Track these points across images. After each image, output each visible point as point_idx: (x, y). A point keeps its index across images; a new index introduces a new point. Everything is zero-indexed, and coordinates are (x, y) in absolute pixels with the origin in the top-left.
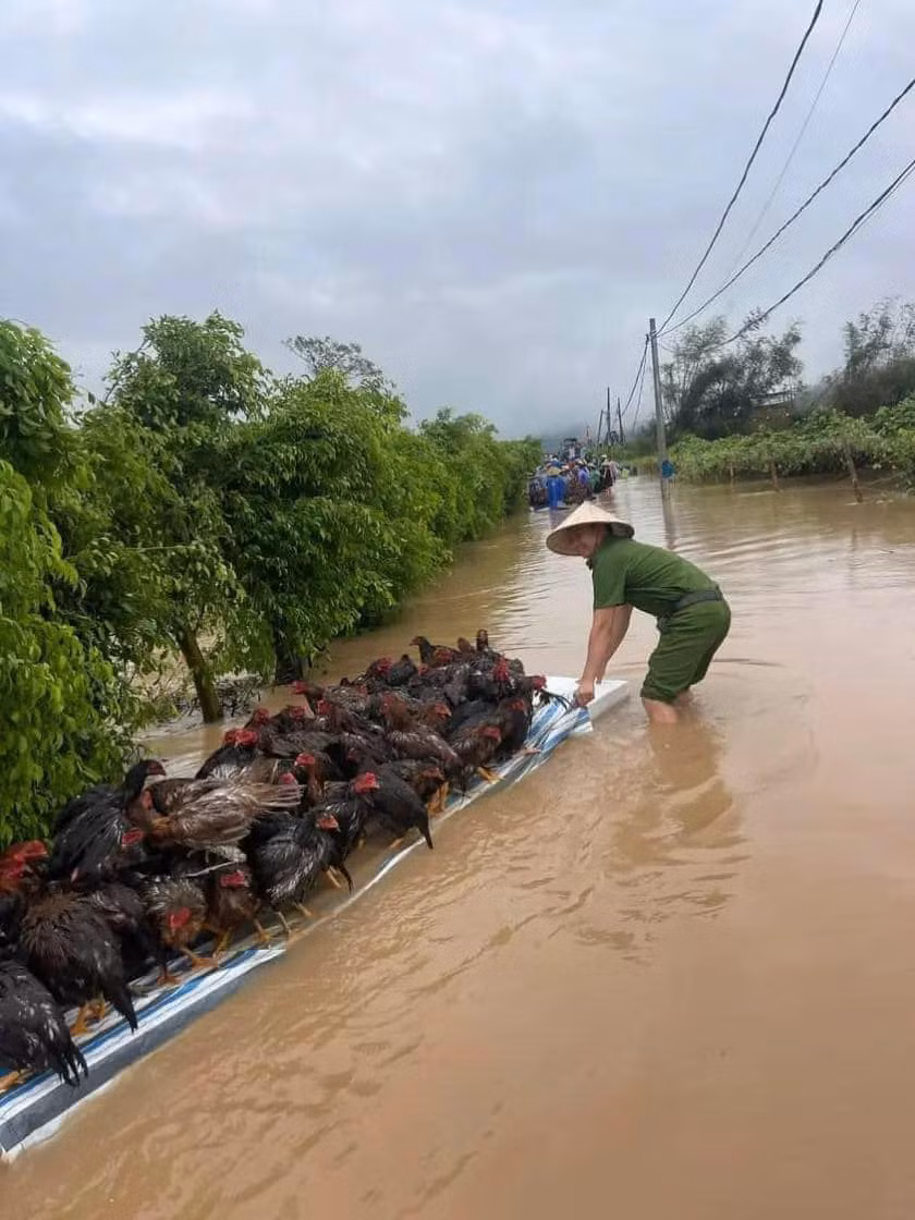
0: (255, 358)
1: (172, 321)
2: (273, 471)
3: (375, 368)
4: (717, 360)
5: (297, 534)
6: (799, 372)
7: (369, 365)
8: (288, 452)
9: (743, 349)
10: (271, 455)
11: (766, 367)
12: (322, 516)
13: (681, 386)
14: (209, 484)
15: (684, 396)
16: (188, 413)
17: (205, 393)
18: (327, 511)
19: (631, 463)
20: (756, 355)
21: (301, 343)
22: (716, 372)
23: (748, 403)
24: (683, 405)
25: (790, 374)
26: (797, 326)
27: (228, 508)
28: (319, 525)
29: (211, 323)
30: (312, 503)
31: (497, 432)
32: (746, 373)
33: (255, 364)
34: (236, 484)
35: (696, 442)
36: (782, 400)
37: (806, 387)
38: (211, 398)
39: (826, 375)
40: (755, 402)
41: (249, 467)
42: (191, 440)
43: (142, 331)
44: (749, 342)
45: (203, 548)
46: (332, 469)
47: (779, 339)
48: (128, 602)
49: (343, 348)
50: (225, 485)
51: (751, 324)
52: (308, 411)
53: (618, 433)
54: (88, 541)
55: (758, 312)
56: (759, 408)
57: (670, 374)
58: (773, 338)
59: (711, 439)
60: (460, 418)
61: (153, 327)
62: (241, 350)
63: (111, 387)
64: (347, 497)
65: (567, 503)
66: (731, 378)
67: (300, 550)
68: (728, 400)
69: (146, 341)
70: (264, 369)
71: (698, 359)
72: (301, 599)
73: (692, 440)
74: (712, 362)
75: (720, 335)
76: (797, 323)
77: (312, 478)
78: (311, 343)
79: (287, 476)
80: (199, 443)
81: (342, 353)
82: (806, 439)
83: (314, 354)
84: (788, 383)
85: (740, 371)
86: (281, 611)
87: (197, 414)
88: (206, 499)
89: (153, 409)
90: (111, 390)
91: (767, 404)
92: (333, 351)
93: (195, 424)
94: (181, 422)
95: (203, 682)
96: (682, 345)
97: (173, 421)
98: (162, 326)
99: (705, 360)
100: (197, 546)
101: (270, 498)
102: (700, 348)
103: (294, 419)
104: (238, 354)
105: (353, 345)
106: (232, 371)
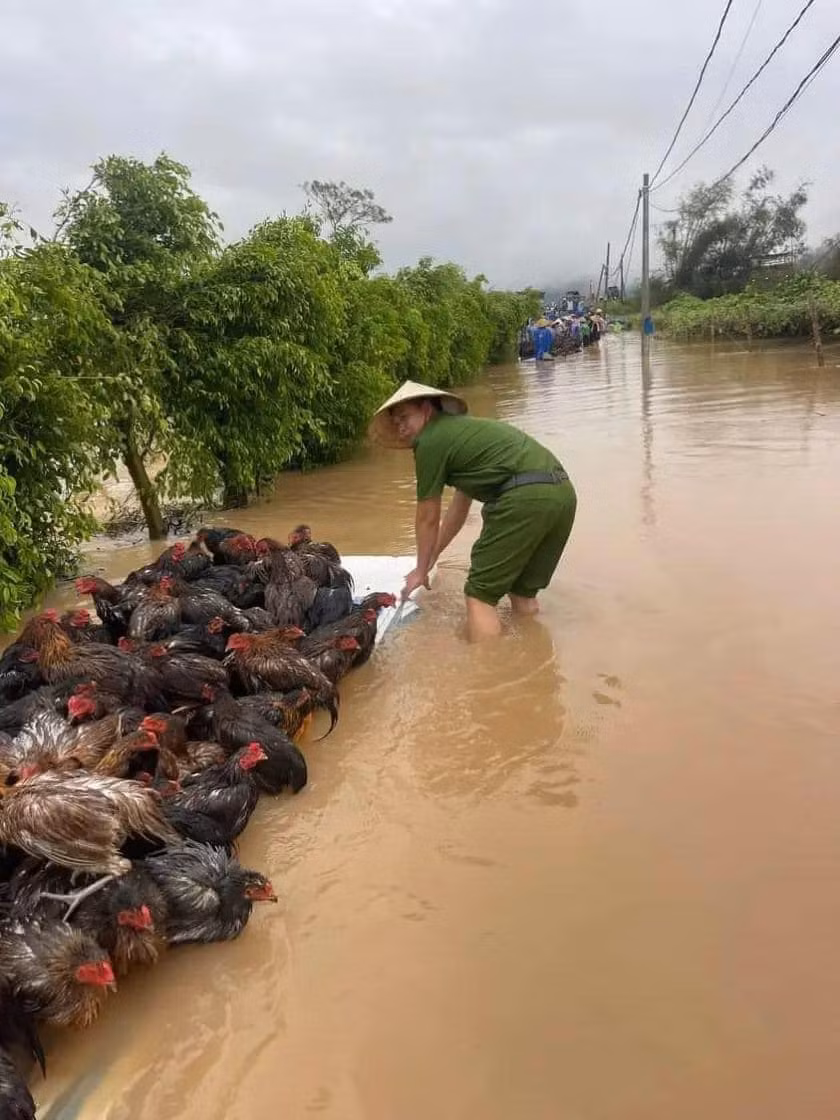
0: (203, 200)
1: (118, 161)
2: (217, 310)
3: (386, 215)
4: (722, 217)
5: (236, 371)
6: (801, 233)
7: (381, 211)
8: (233, 293)
9: (748, 208)
10: (216, 295)
11: (770, 226)
12: (261, 356)
13: (683, 244)
14: (154, 321)
15: (685, 254)
16: (134, 252)
17: (153, 232)
18: (266, 350)
19: (627, 319)
20: (760, 215)
21: (317, 187)
22: (720, 231)
23: (747, 263)
24: (684, 264)
25: (793, 235)
26: (805, 188)
27: (172, 343)
28: (256, 363)
29: (159, 163)
30: (253, 343)
31: (487, 281)
32: (749, 233)
33: (201, 207)
34: (182, 322)
35: (689, 299)
36: (783, 261)
37: (807, 249)
38: (159, 238)
39: (829, 237)
40: (755, 262)
41: (194, 306)
42: (135, 277)
43: (92, 170)
44: (754, 202)
45: (129, 379)
46: (274, 310)
47: (786, 198)
48: (59, 426)
49: (357, 194)
50: (171, 322)
51: (757, 183)
52: (253, 254)
53: (620, 289)
54: (16, 367)
55: (766, 170)
56: (759, 268)
57: (674, 231)
58: (780, 198)
59: (704, 297)
60: (441, 267)
61: (101, 166)
62: (190, 191)
63: (61, 223)
64: (286, 338)
65: (553, 355)
66: (733, 237)
67: (241, 386)
68: (728, 259)
69: (94, 180)
70: (210, 213)
71: (702, 217)
72: (242, 432)
73: (686, 298)
74: (716, 221)
75: (727, 193)
76: (805, 184)
77: (254, 320)
78: (327, 187)
79: (231, 316)
80: (143, 281)
81: (356, 199)
82: (784, 302)
83: (329, 199)
84: (790, 243)
85: (744, 230)
86: (221, 442)
87: (143, 253)
88: (150, 334)
89: (99, 246)
90: (61, 226)
91: (767, 264)
92: (348, 196)
93: (139, 263)
94: (127, 261)
95: (148, 503)
96: (688, 202)
97: (119, 259)
98: (109, 164)
99: (709, 218)
100: (124, 378)
101: (214, 337)
102: (706, 207)
103: (239, 261)
104: (186, 195)
105: (366, 191)
106: (177, 212)
